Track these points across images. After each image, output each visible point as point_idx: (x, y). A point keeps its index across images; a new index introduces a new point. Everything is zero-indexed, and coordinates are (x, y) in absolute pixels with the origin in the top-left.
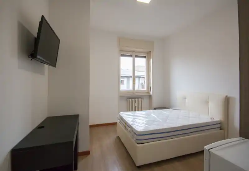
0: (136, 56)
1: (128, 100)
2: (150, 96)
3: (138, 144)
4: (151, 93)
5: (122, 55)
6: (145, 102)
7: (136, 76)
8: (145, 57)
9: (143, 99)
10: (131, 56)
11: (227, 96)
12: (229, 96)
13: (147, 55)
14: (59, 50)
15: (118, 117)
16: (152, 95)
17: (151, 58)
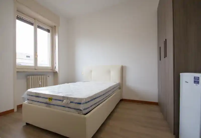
0: (39, 27)
2: (55, 73)
3: (85, 114)
4: (57, 70)
5: (18, 18)
8: (48, 31)
9: (48, 76)
10: (32, 24)
12: (124, 65)
15: (25, 96)
16: (58, 72)
17: (57, 34)
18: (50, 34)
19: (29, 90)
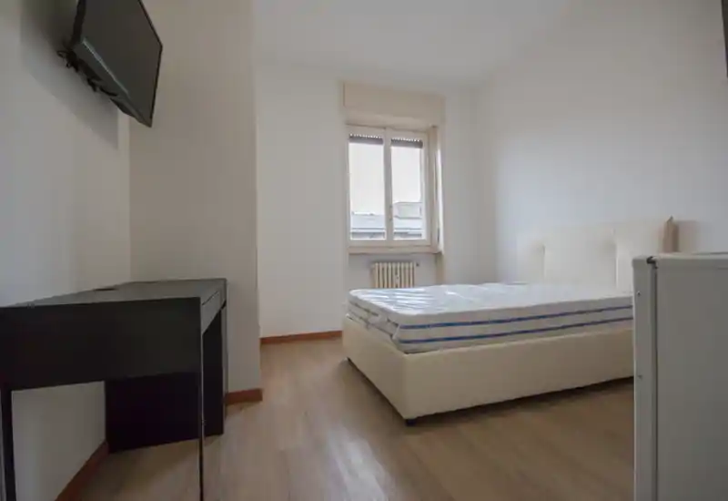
0: (395, 142)
1: (373, 266)
2: (438, 255)
3: (407, 353)
4: (441, 247)
5: (353, 139)
6: (424, 270)
7: (395, 231)
8: (419, 145)
9: (417, 265)
10: (379, 141)
11: (671, 218)
13: (425, 140)
14: (158, 90)
15: (346, 302)
16: (443, 253)
17: (439, 145)
18: (423, 150)
19: (354, 293)
